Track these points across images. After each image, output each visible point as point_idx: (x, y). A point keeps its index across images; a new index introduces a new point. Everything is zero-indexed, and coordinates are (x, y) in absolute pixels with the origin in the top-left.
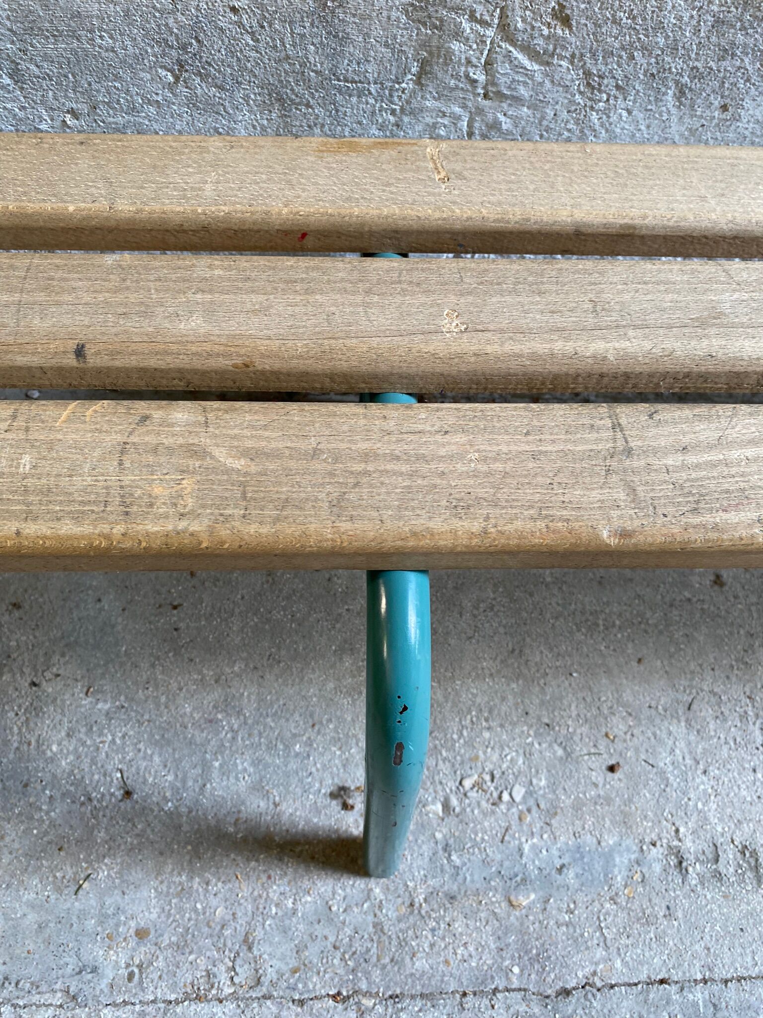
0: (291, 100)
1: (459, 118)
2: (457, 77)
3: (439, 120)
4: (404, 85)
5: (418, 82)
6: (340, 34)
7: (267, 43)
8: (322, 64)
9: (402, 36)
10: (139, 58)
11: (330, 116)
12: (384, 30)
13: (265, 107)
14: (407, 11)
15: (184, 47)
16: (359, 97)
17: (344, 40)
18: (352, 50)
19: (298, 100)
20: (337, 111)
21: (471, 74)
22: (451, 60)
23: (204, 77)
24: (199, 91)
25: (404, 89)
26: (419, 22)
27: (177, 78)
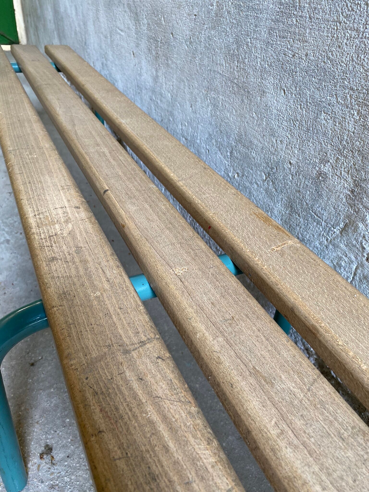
0: (295, 210)
1: (352, 262)
2: (357, 241)
3: (344, 257)
4: (335, 230)
5: (341, 233)
6: (320, 193)
7: (295, 182)
8: (309, 201)
9: (341, 207)
10: (260, 165)
11: (304, 225)
12: (335, 200)
13: (286, 207)
14: (347, 197)
15: (272, 168)
16: (317, 224)
17: (320, 196)
18: (321, 202)
19: (296, 211)
20: (308, 225)
21: (363, 244)
22: (357, 230)
23: (274, 183)
24: (270, 187)
25: (335, 232)
26: (350, 205)
27: (266, 178)
